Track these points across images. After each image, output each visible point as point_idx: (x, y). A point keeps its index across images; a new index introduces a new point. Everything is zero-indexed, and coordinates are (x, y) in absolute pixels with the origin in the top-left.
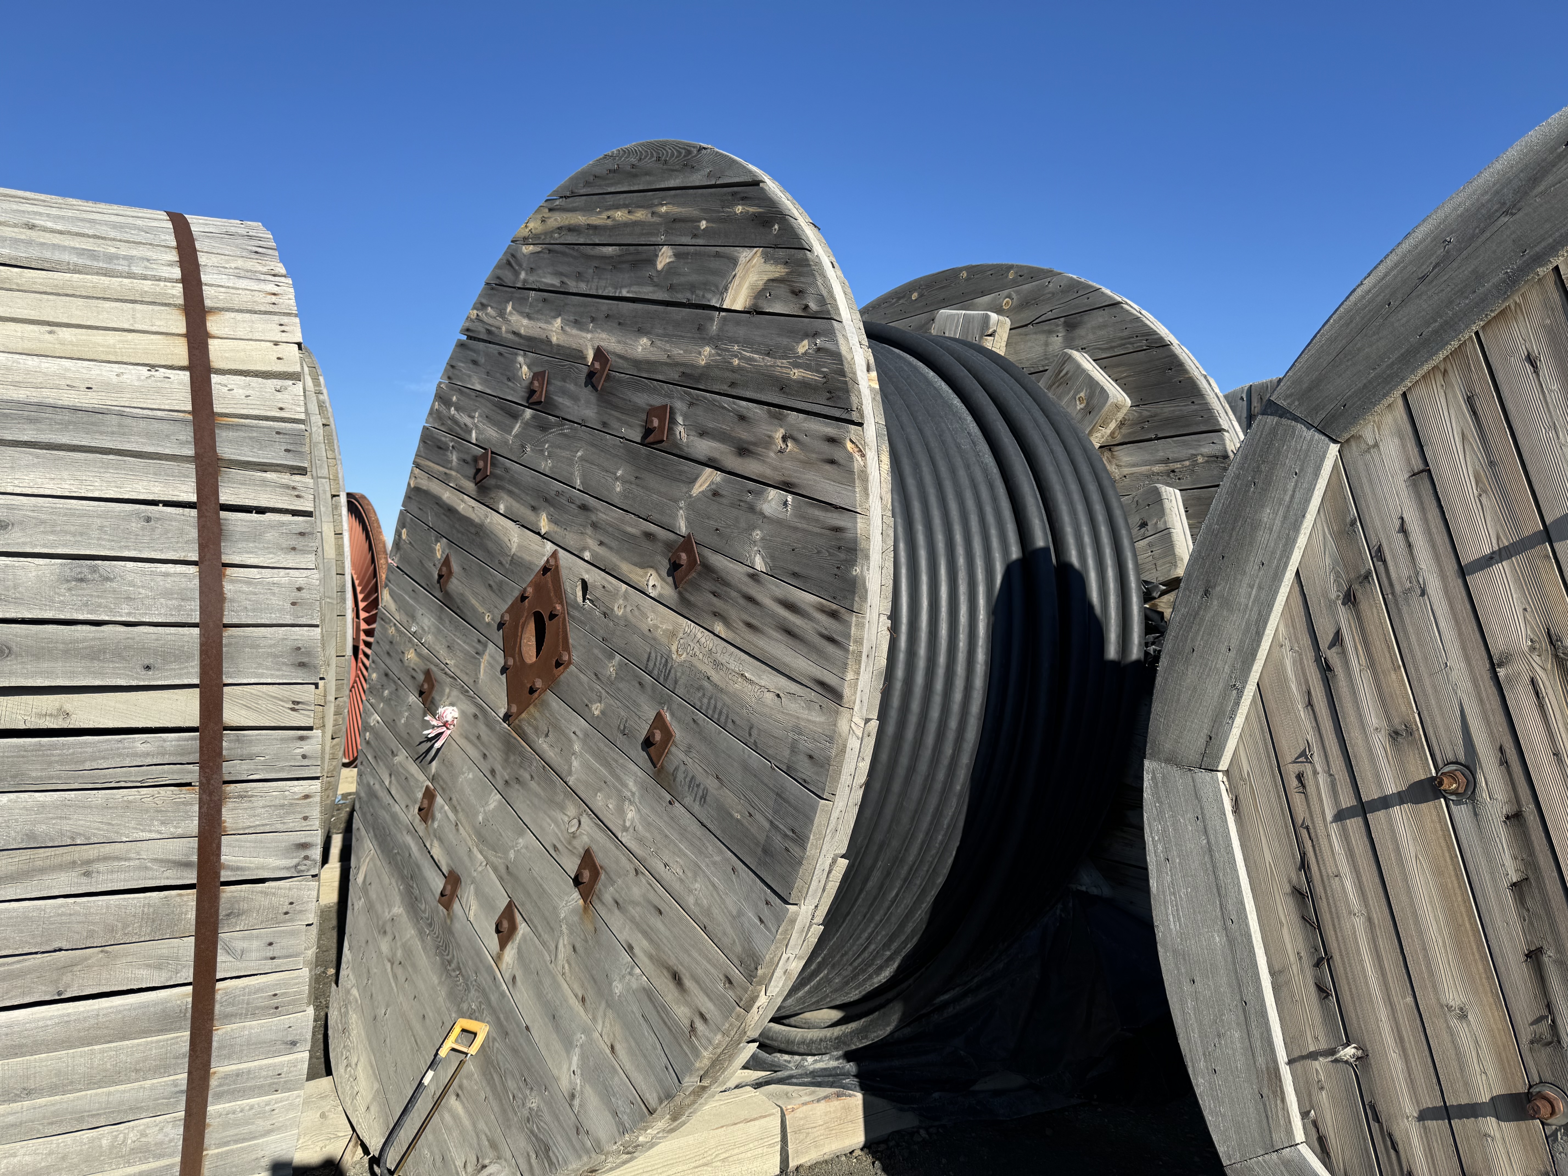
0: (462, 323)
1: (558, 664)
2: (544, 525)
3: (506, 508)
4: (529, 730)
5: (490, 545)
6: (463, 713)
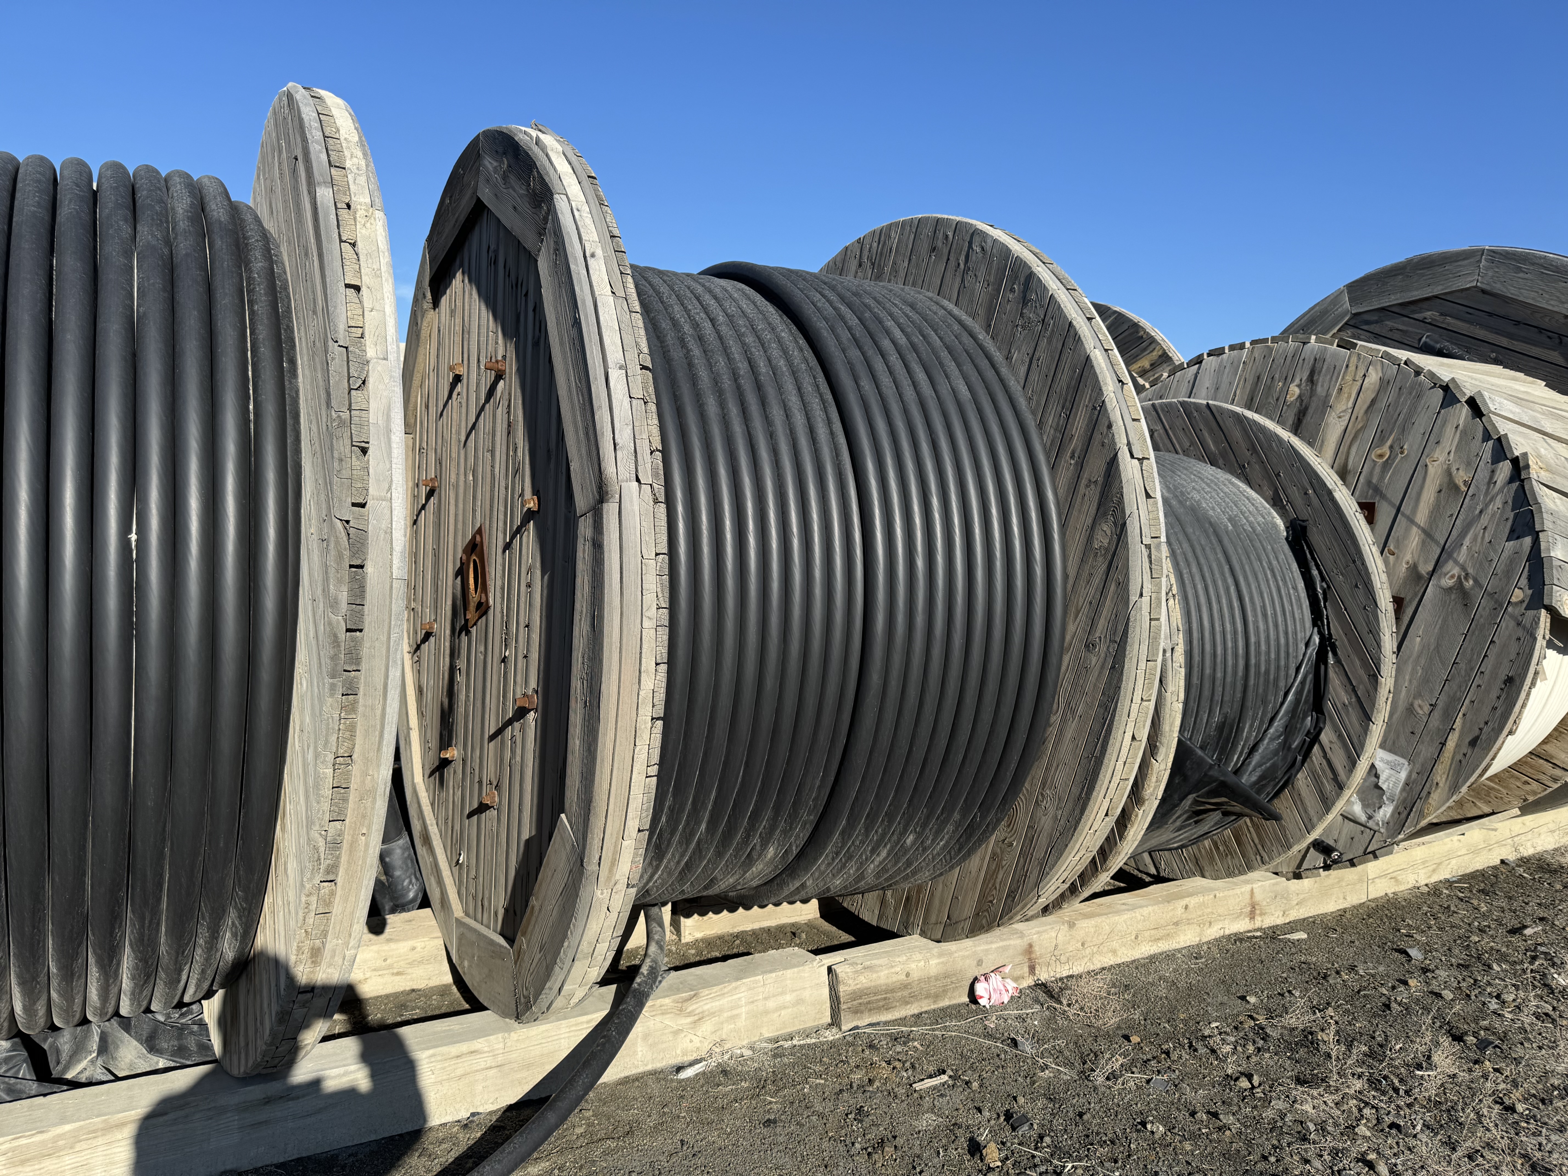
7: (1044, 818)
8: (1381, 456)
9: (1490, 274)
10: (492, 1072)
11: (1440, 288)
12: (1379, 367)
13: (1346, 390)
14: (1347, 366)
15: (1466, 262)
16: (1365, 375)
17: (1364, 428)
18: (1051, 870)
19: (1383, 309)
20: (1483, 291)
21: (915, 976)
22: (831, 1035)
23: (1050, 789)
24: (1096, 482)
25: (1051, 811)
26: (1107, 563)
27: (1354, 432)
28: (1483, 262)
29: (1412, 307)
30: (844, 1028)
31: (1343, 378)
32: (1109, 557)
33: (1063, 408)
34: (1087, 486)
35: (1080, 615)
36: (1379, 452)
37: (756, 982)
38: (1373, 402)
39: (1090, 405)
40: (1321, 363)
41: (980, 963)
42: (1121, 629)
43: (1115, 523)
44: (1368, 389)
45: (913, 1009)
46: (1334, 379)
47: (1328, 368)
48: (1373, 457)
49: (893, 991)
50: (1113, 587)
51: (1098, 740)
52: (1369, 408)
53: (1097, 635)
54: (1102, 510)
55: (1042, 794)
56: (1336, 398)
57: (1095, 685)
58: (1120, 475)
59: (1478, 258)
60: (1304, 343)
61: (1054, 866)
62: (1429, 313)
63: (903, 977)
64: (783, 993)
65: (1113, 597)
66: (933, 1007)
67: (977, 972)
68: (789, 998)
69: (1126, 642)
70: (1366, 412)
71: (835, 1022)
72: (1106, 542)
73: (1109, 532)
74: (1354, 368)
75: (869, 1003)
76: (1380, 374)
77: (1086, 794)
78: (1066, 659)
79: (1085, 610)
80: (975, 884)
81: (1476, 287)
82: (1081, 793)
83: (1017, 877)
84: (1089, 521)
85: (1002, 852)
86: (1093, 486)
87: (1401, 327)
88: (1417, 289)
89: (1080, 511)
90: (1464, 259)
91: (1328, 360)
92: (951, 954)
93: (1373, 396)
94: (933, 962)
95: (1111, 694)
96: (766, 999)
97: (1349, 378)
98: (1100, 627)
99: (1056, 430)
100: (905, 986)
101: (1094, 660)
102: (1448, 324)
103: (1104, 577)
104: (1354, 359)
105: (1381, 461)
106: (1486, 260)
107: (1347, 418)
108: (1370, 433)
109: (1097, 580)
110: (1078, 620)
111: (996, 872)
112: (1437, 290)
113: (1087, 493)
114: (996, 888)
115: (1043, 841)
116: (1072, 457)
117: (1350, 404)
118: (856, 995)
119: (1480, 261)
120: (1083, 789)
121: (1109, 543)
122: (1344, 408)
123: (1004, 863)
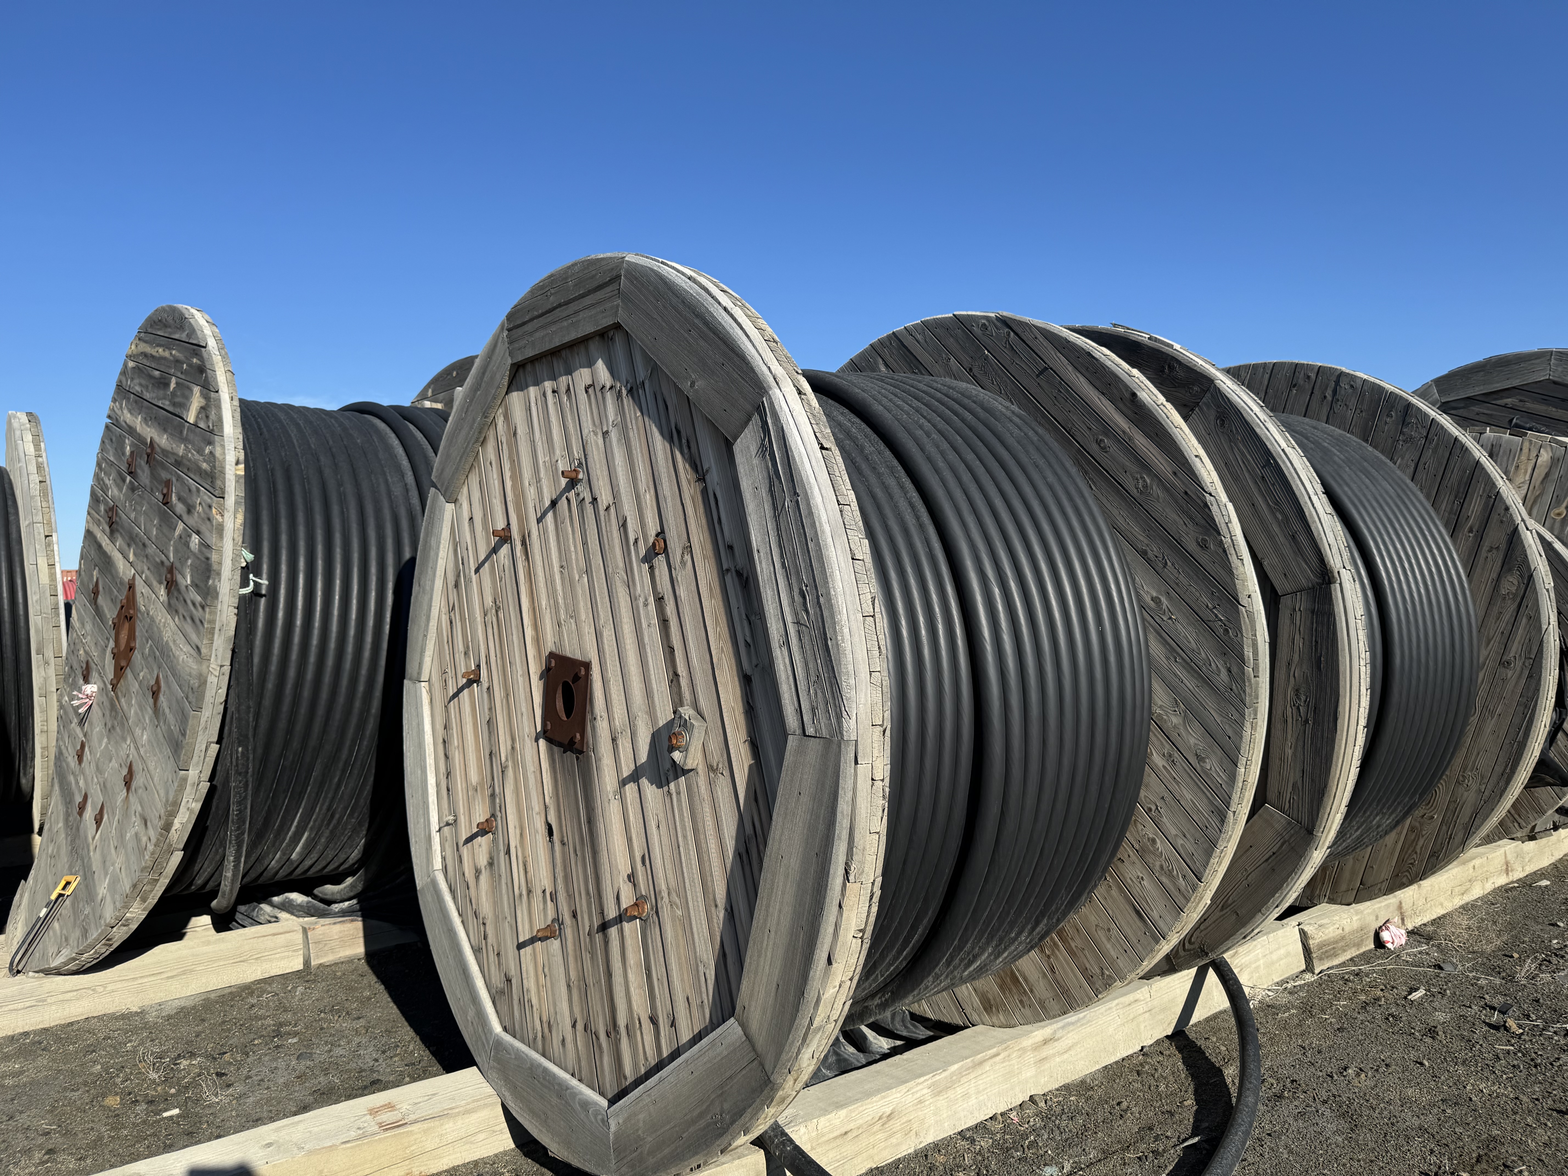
0: (106, 412)
1: (131, 650)
2: (131, 557)
3: (120, 545)
4: (120, 694)
5: (113, 571)
6: (98, 688)
7: (1466, 794)
8: (1559, 514)
9: (1560, 369)
10: (1147, 1015)
11: (1518, 381)
12: (1549, 449)
13: (1522, 467)
14: (1521, 449)
15: (1538, 361)
16: (1537, 456)
17: (1541, 495)
18: (1477, 829)
19: (1468, 398)
20: (1555, 383)
21: (1347, 930)
22: (1309, 977)
23: (1472, 771)
24: (1498, 548)
25: (1474, 787)
26: (1516, 604)
27: (1533, 498)
28: (1553, 361)
29: (1495, 396)
30: (1317, 971)
31: (1519, 458)
32: (1519, 599)
33: (1456, 497)
34: (1489, 551)
35: (1492, 642)
36: (1557, 511)
37: (1264, 941)
38: (1547, 475)
39: (1485, 495)
40: (1498, 447)
41: (1377, 918)
42: (1535, 649)
43: (1521, 576)
44: (1541, 466)
45: (1347, 956)
46: (1511, 459)
47: (1504, 452)
48: (1552, 515)
49: (1336, 942)
50: (1524, 621)
51: (1520, 729)
52: (1544, 479)
53: (1512, 654)
54: (1505, 567)
55: (1463, 776)
56: (1514, 473)
57: (1513, 691)
58: (1522, 542)
59: (1548, 358)
60: (1481, 434)
61: (1480, 827)
62: (1510, 400)
63: (1340, 931)
64: (1279, 948)
65: (1525, 628)
66: (1358, 953)
67: (1376, 925)
68: (1282, 951)
69: (1542, 657)
70: (1542, 482)
71: (1309, 968)
72: (1513, 589)
73: (1516, 582)
74: (1527, 450)
75: (1326, 952)
76: (1551, 454)
77: (1511, 769)
78: (1481, 675)
79: (1497, 638)
80: (1392, 854)
81: (1549, 379)
82: (1505, 769)
83: (1439, 842)
84: (1494, 575)
85: (1421, 824)
86: (1494, 551)
87: (1486, 411)
88: (1498, 382)
89: (1483, 569)
90: (1536, 359)
91: (1504, 445)
92: (1362, 912)
93: (1547, 470)
94: (1355, 918)
95: (1530, 694)
96: (1271, 953)
97: (1523, 458)
98: (1514, 649)
99: (1450, 513)
100: (1343, 938)
101: (1510, 673)
102: (1528, 408)
103: (1515, 614)
104: (1526, 444)
105: (1559, 518)
106: (1555, 359)
107: (1526, 487)
108: (1547, 498)
109: (1507, 616)
110: (1490, 646)
111: (1416, 841)
112: (1516, 383)
113: (1489, 555)
114: (1416, 853)
115: (1467, 811)
116: (1471, 531)
117: (1527, 477)
118: (1321, 946)
119: (1550, 360)
120: (1507, 766)
121: (1517, 590)
122: (1522, 480)
123: (1424, 833)
